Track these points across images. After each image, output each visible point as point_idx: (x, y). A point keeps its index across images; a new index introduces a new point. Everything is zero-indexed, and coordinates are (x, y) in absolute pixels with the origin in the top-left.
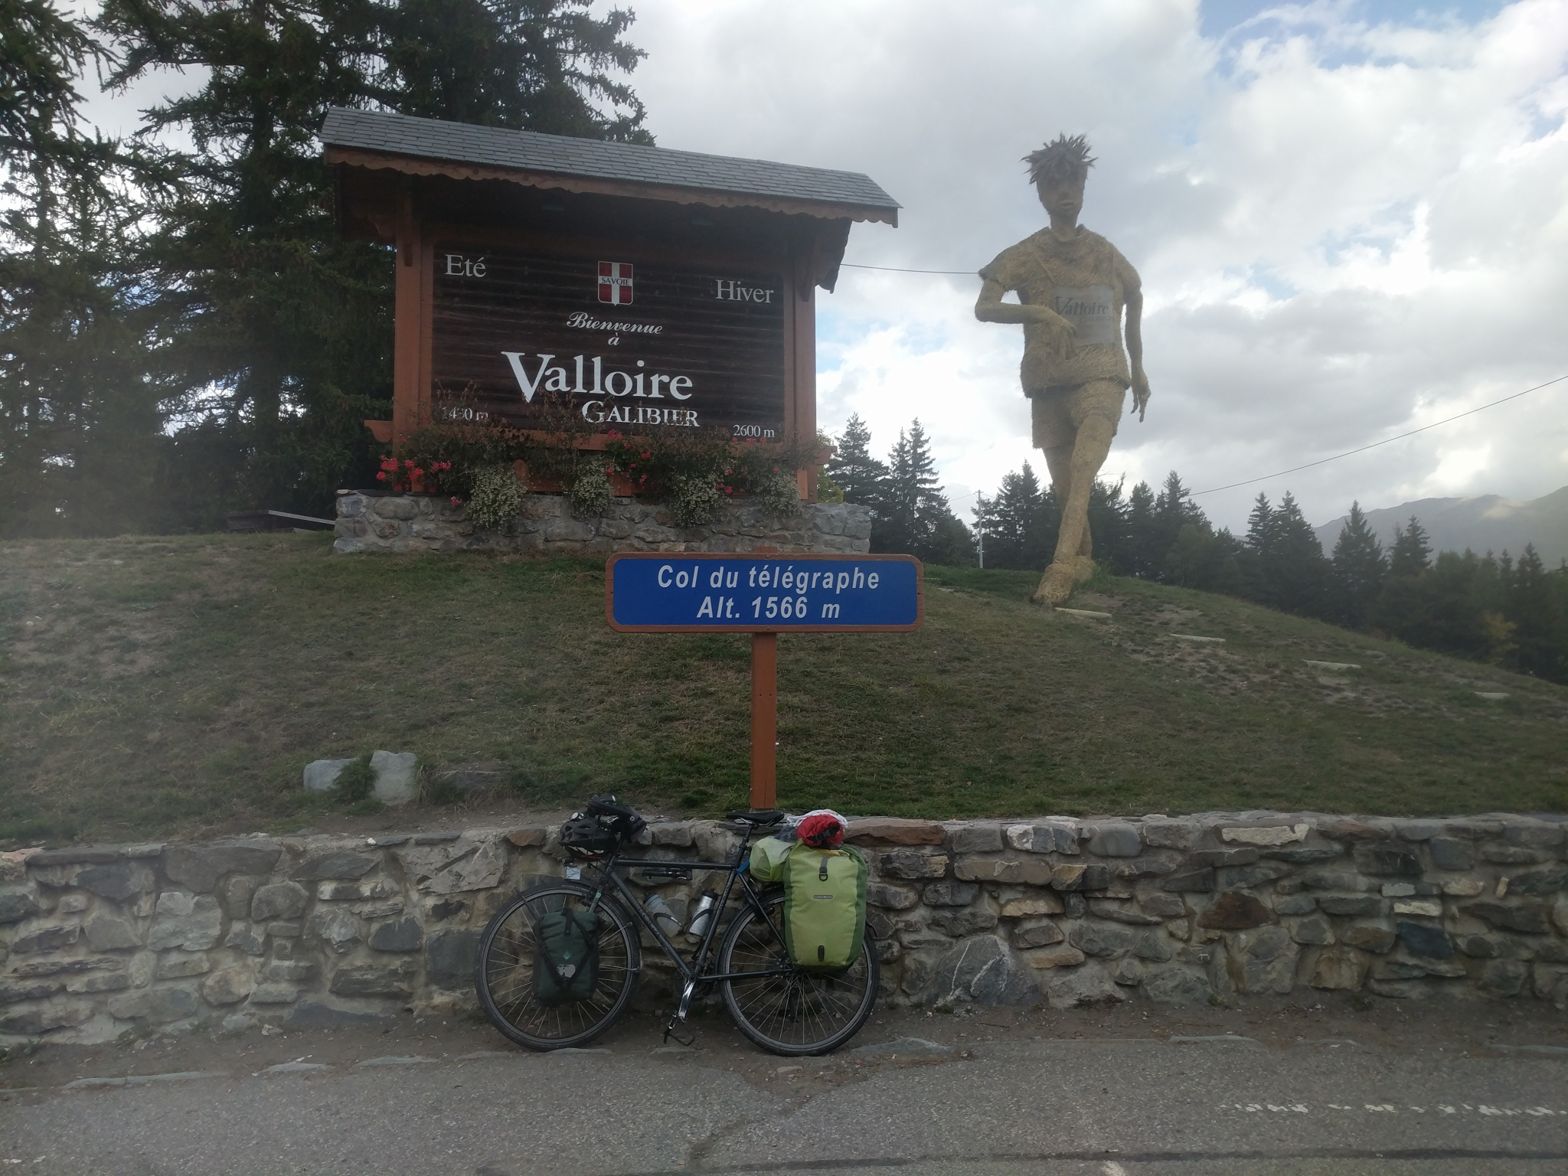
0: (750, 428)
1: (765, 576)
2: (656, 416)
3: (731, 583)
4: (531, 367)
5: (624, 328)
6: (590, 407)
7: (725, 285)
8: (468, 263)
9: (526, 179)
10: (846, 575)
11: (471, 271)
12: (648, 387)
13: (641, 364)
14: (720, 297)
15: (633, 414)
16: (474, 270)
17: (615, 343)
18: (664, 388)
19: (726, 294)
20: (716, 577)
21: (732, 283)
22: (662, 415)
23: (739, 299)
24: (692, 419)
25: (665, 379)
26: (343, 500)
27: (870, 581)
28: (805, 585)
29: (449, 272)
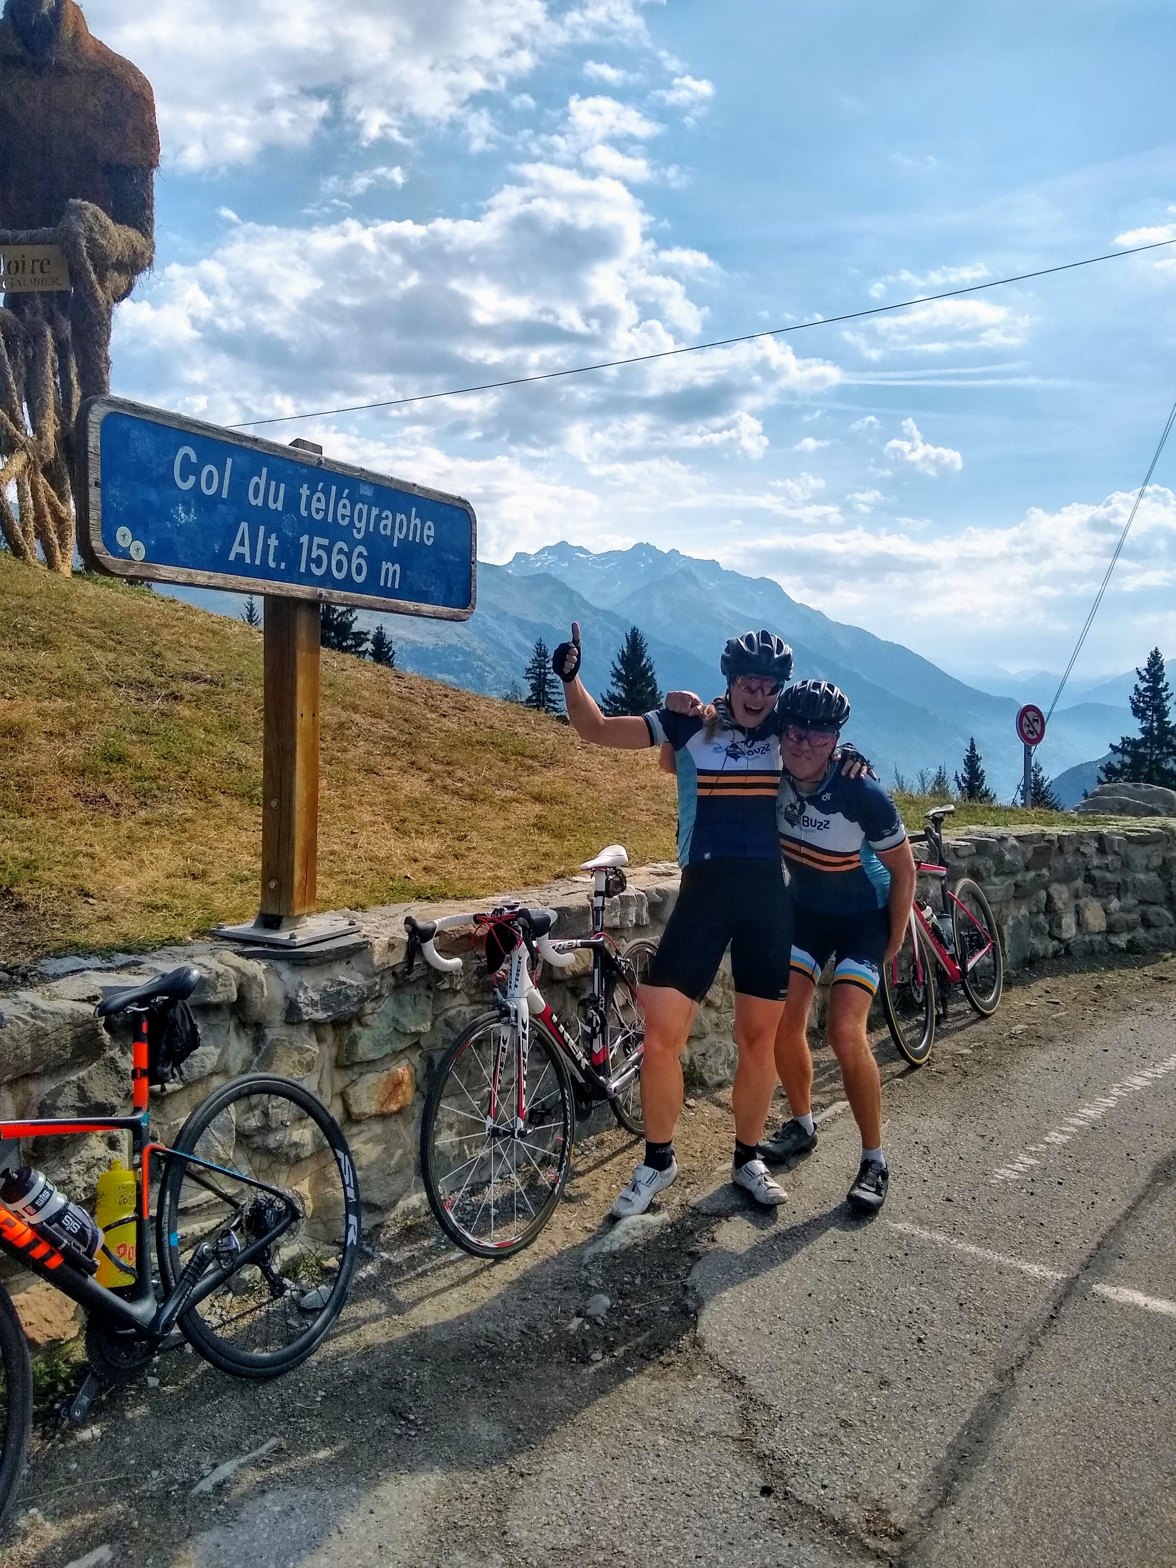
1: (318, 500)
27: (426, 531)
28: (363, 525)
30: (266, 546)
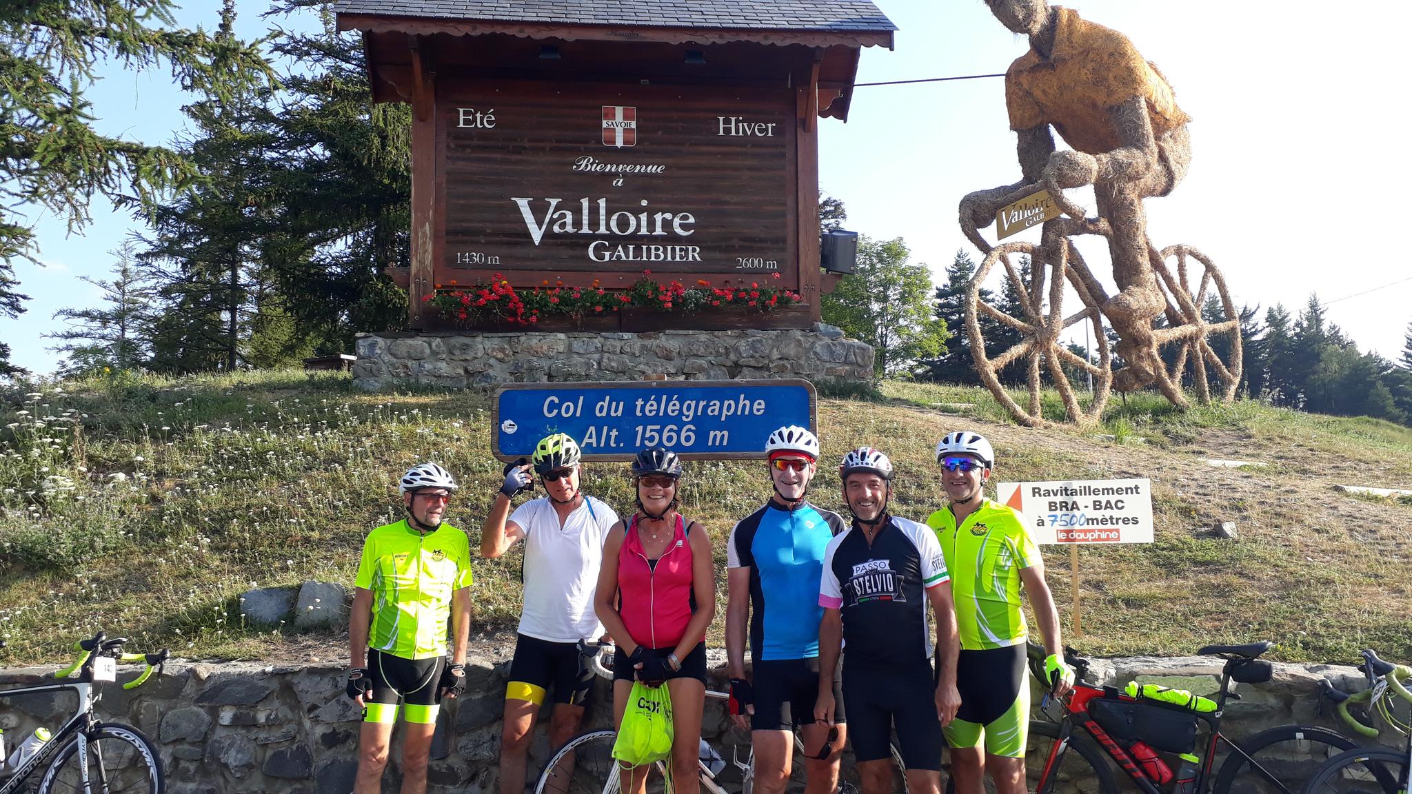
0: (753, 261)
1: (652, 405)
2: (660, 252)
3: (616, 411)
4: (539, 210)
5: (628, 169)
6: (596, 248)
7: (727, 121)
8: (478, 115)
9: (522, 31)
10: (732, 402)
11: (482, 123)
12: (651, 224)
13: (644, 203)
14: (721, 133)
15: (638, 250)
16: (485, 122)
17: (619, 184)
18: (667, 224)
19: (728, 131)
20: (602, 407)
21: (733, 119)
22: (665, 252)
23: (741, 134)
24: (694, 254)
25: (668, 216)
26: (360, 342)
27: (756, 406)
28: (691, 413)
29: (461, 125)
30: (608, 437)
